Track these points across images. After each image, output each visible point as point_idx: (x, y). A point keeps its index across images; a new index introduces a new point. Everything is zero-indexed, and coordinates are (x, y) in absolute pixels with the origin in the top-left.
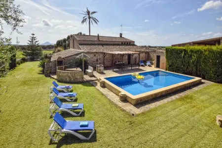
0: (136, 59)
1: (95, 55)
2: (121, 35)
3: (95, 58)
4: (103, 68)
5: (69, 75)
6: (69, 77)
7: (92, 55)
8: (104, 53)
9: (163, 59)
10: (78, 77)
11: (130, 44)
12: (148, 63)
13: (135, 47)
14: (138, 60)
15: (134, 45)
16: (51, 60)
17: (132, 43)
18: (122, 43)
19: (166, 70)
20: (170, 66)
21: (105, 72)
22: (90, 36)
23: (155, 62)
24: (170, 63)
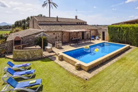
0: (88, 35)
1: (54, 34)
2: (76, 17)
3: (54, 36)
4: (61, 44)
5: (27, 53)
6: (27, 55)
7: (51, 34)
8: (62, 32)
9: (107, 34)
10: (37, 54)
11: (83, 24)
12: (97, 38)
13: (87, 26)
14: (89, 35)
15: (86, 25)
16: (7, 41)
17: (84, 23)
18: (77, 23)
19: (109, 42)
20: (111, 38)
21: (63, 47)
22: (50, 17)
23: (101, 36)
24: (111, 37)
